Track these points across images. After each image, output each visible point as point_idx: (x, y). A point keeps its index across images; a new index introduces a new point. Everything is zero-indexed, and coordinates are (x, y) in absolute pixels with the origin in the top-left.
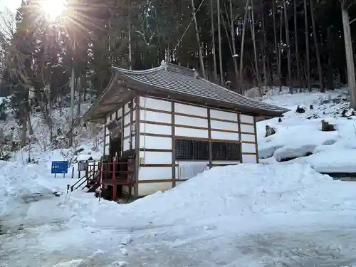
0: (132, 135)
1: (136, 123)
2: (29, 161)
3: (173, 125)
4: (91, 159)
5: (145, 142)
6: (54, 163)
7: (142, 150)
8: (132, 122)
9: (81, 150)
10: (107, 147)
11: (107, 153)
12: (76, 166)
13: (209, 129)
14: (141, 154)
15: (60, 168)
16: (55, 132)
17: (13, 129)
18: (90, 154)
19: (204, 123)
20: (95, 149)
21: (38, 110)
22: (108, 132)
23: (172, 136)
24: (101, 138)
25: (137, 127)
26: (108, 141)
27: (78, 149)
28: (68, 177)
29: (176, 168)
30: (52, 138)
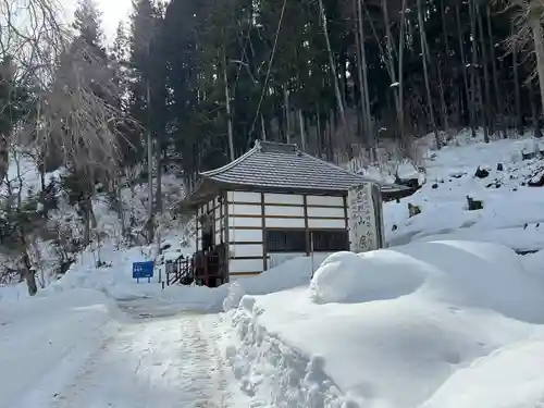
0: (222, 230)
1: (225, 217)
2: (100, 264)
3: (263, 216)
4: (181, 257)
5: (234, 235)
6: (136, 265)
7: (232, 243)
8: (222, 217)
9: (167, 247)
10: (200, 242)
11: (200, 248)
12: (163, 267)
13: (306, 217)
14: (231, 247)
15: (143, 270)
16: (128, 223)
17: (68, 220)
18: (179, 251)
19: (300, 211)
20: (185, 244)
21: (99, 191)
22: (200, 225)
23: (263, 228)
24: (192, 229)
25: (226, 221)
26: (200, 235)
27: (162, 245)
28: (154, 282)
29: (268, 260)
30: (124, 231)
